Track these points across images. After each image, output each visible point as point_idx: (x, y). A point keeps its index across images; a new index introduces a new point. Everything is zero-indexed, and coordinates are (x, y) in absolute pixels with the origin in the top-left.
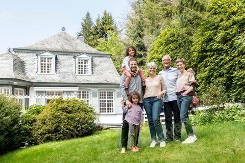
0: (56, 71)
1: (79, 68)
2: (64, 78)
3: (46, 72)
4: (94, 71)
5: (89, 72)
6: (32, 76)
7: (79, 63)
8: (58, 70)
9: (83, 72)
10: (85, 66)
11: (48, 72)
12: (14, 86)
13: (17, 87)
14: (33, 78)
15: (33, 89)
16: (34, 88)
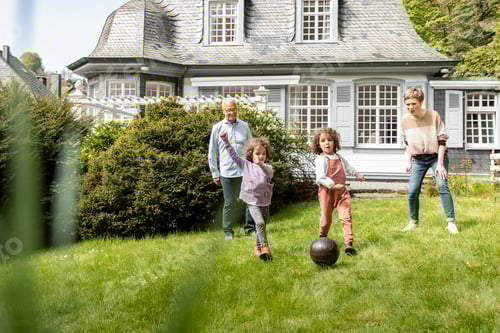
0: (246, 34)
1: (306, 25)
2: (263, 53)
3: (224, 39)
4: (345, 31)
5: (331, 34)
6: (190, 52)
7: (306, 10)
8: (251, 32)
9: (316, 34)
10: (321, 18)
11: (228, 39)
12: (145, 77)
13: (152, 80)
14: (190, 57)
15: (190, 83)
16: (192, 79)
